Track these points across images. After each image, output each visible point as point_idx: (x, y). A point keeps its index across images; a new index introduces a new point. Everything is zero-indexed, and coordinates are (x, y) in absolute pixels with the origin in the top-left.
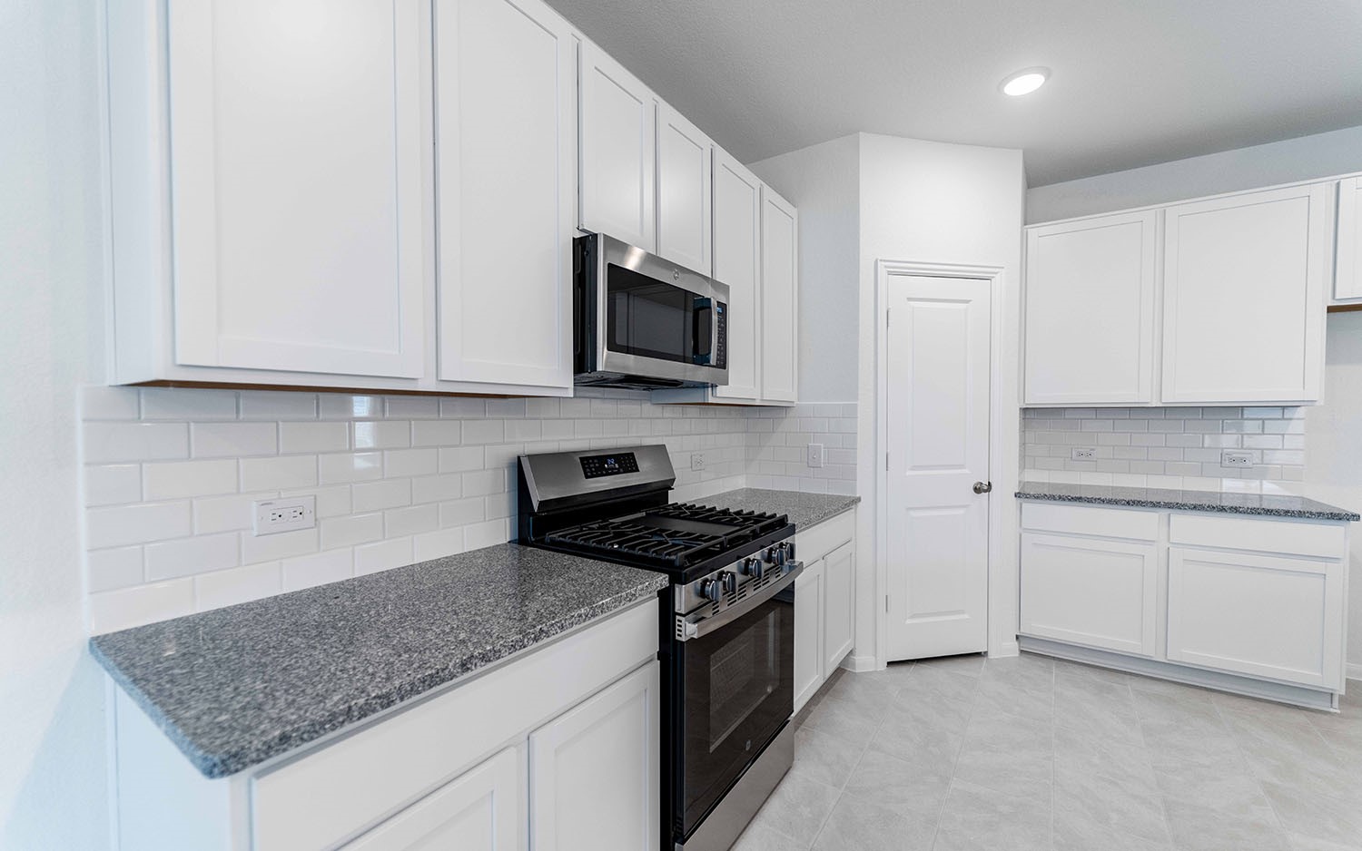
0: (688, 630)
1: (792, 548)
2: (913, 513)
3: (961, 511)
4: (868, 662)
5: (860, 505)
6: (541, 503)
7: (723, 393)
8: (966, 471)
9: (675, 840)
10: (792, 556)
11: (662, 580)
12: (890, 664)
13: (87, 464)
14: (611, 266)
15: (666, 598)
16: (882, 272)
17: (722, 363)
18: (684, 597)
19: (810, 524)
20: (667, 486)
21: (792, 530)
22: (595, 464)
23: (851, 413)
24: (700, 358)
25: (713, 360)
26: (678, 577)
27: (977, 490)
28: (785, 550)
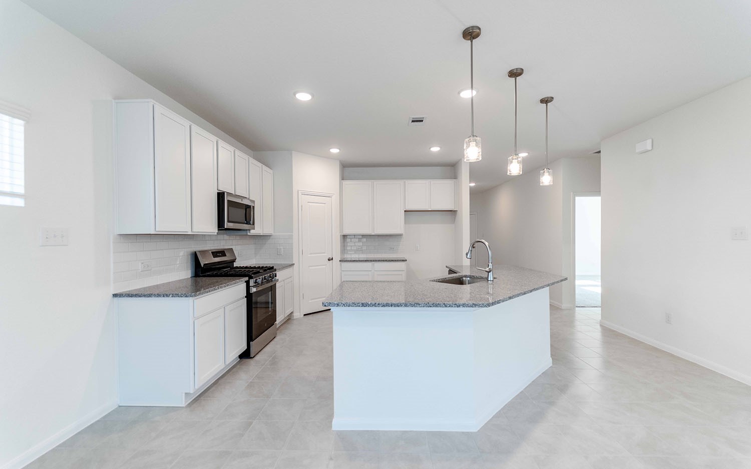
0: (253, 290)
1: (276, 274)
2: (311, 268)
3: (324, 267)
4: (298, 315)
5: (294, 266)
6: (205, 265)
7: (253, 232)
8: (325, 254)
9: (251, 341)
10: (276, 276)
11: (247, 279)
12: (305, 315)
13: (114, 253)
14: (228, 200)
15: (248, 283)
16: (300, 194)
17: (254, 224)
18: (252, 283)
19: (280, 269)
20: (234, 261)
21: (275, 270)
22: (216, 254)
23: (291, 237)
24: (248, 223)
25: (251, 222)
26: (251, 278)
27: (329, 260)
28: (274, 275)
